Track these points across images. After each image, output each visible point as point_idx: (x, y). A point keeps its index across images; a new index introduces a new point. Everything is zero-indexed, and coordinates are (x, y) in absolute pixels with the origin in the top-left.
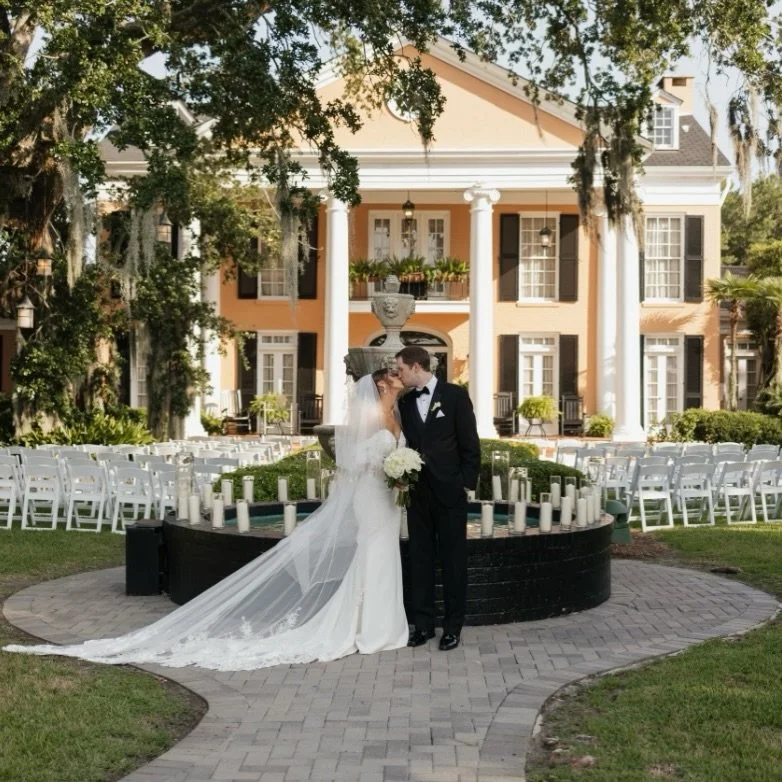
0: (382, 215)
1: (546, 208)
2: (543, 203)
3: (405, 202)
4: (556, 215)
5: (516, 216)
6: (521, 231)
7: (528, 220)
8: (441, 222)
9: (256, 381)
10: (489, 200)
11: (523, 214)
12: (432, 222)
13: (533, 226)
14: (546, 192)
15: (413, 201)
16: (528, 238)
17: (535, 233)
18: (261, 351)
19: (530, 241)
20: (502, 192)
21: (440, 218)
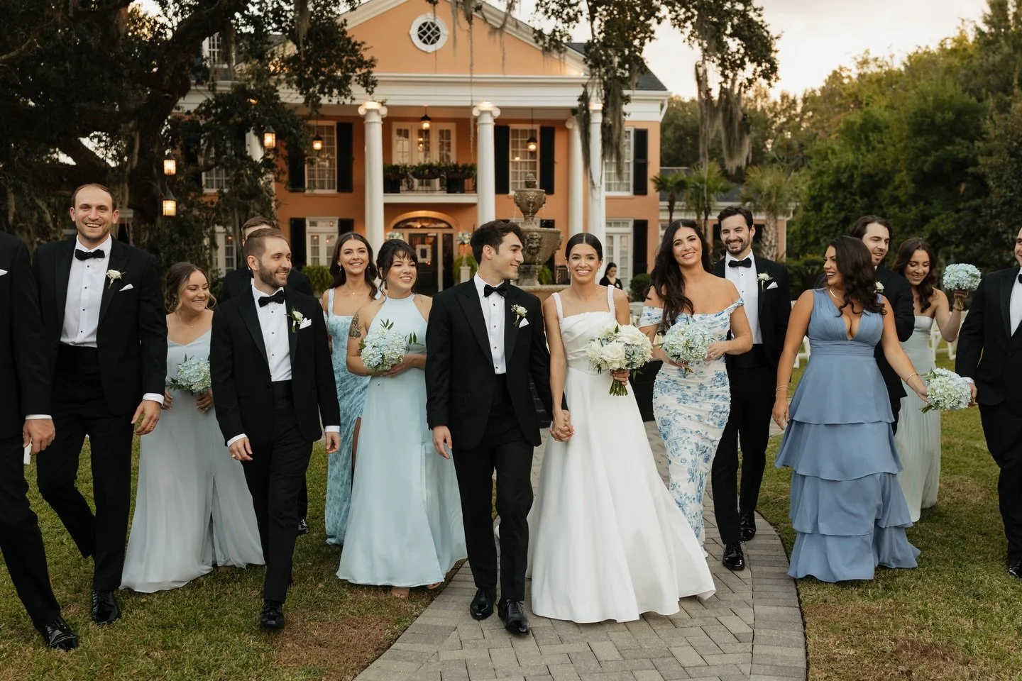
0: (403, 125)
1: (532, 122)
2: (530, 118)
3: (423, 115)
4: (537, 127)
5: (508, 128)
6: (511, 139)
7: (515, 131)
8: (448, 132)
9: (306, 257)
10: (492, 115)
11: (513, 126)
12: (441, 132)
13: (519, 136)
14: (532, 109)
15: (429, 115)
16: (515, 144)
17: (522, 141)
18: (309, 233)
19: (517, 147)
20: (501, 108)
21: (448, 128)
